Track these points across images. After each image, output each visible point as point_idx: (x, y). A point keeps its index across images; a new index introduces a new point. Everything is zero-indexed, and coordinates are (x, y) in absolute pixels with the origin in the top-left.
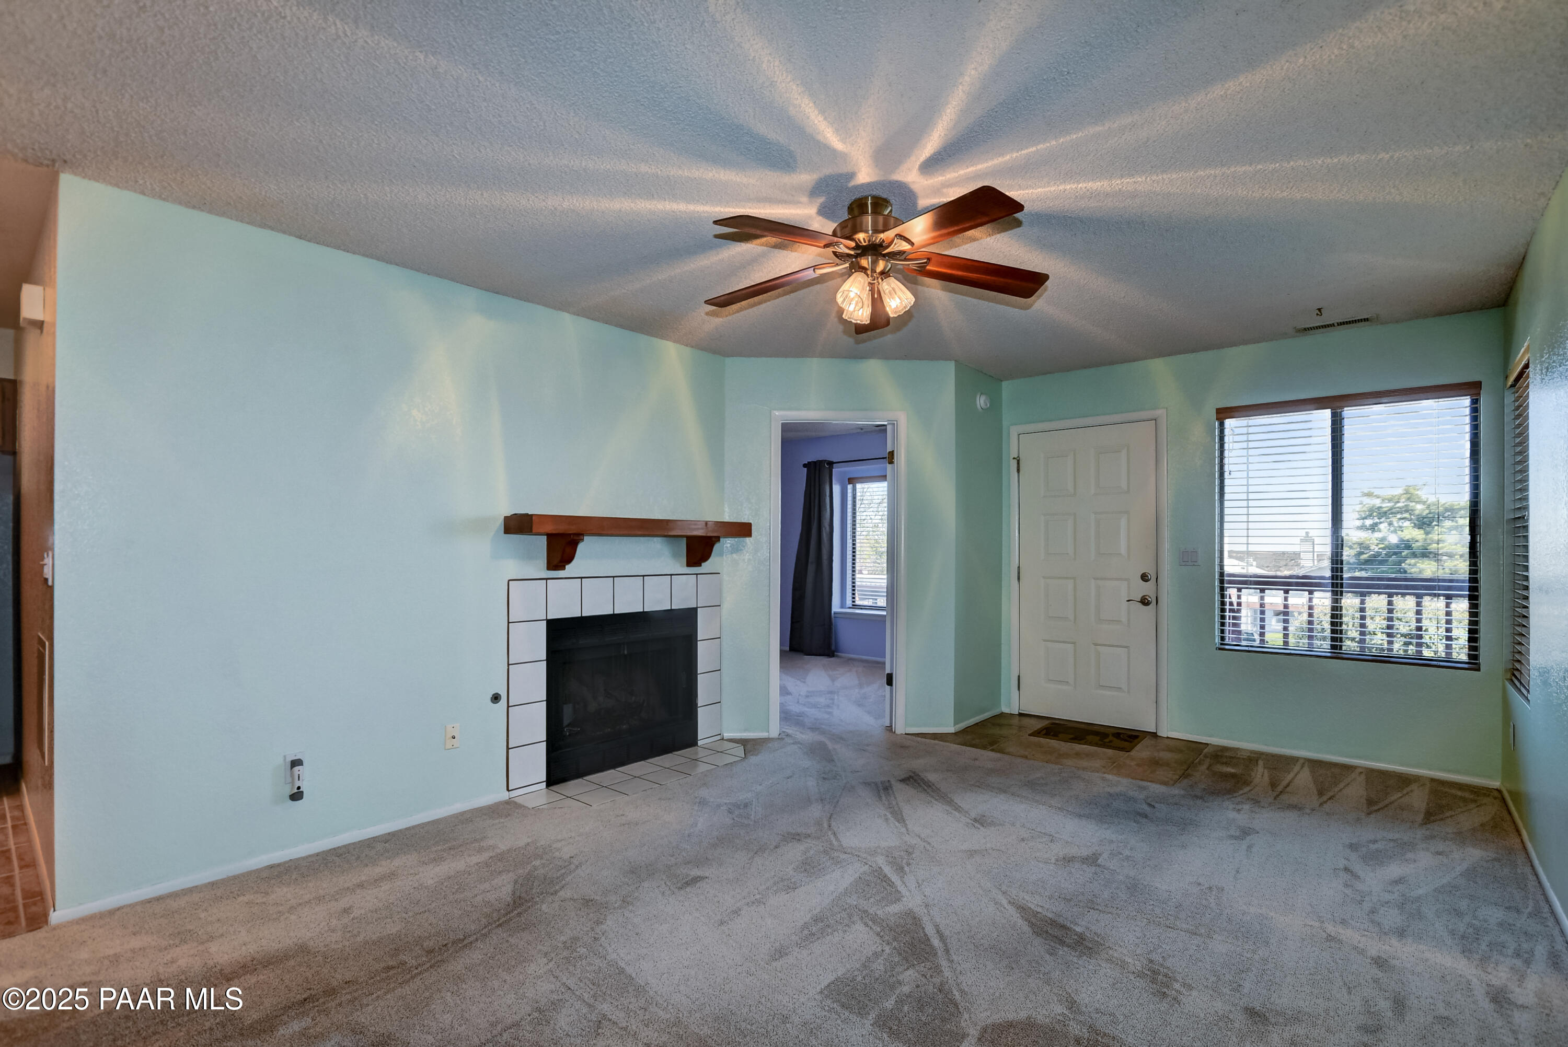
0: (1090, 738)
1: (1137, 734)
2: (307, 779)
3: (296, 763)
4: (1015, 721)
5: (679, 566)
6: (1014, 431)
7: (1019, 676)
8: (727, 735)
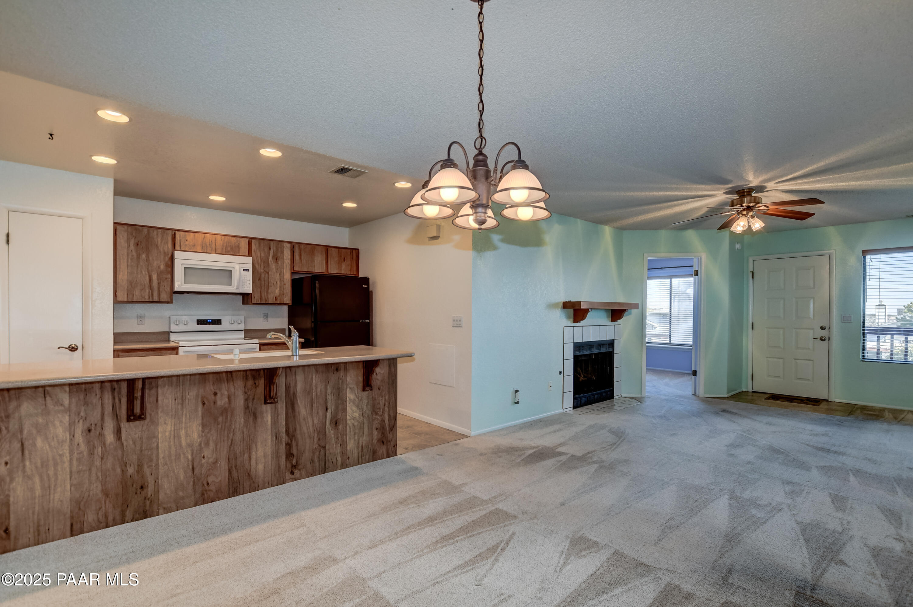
0: (795, 401)
1: (818, 400)
2: (521, 396)
3: (517, 391)
4: (751, 394)
5: (607, 321)
6: (751, 260)
7: (752, 374)
8: (623, 395)
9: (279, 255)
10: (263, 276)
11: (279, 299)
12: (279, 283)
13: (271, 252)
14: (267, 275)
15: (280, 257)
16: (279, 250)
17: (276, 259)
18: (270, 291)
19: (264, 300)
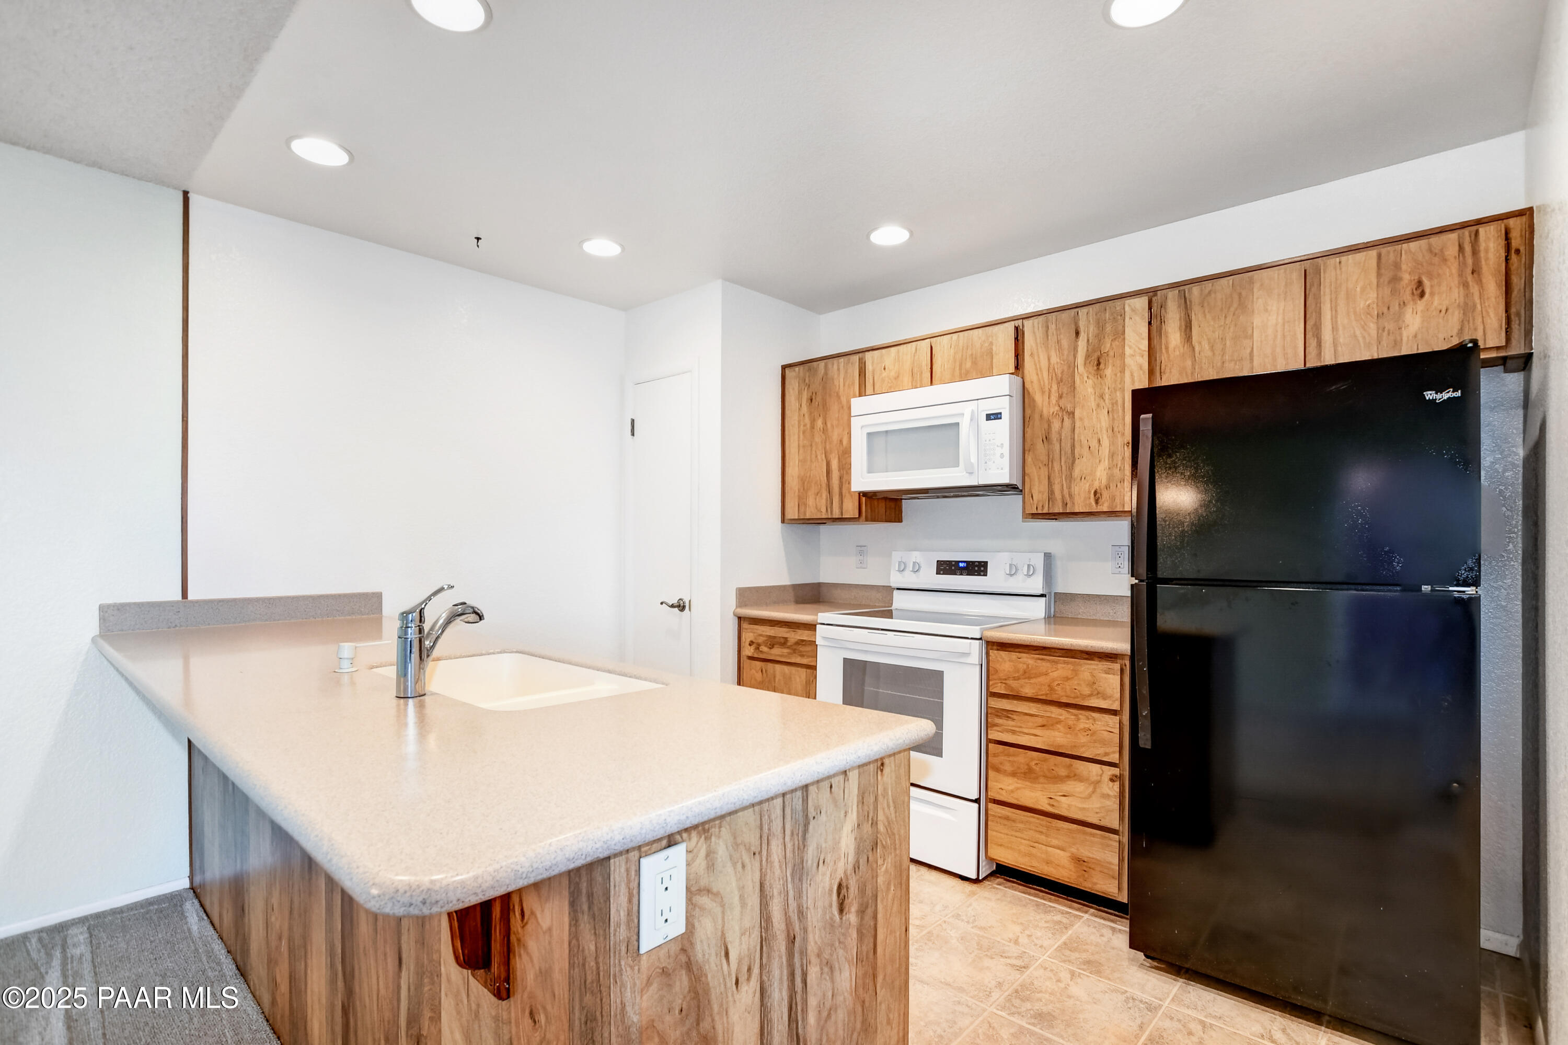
9: (1107, 346)
10: (1056, 425)
11: (1106, 495)
12: (1106, 442)
13: (1080, 343)
14: (1067, 422)
15: (1111, 354)
16: (1108, 328)
17: (1098, 363)
18: (1077, 472)
19: (1061, 505)
